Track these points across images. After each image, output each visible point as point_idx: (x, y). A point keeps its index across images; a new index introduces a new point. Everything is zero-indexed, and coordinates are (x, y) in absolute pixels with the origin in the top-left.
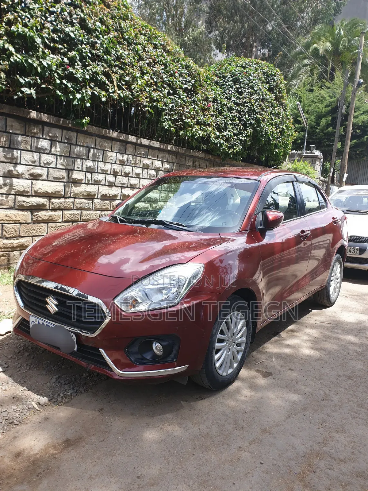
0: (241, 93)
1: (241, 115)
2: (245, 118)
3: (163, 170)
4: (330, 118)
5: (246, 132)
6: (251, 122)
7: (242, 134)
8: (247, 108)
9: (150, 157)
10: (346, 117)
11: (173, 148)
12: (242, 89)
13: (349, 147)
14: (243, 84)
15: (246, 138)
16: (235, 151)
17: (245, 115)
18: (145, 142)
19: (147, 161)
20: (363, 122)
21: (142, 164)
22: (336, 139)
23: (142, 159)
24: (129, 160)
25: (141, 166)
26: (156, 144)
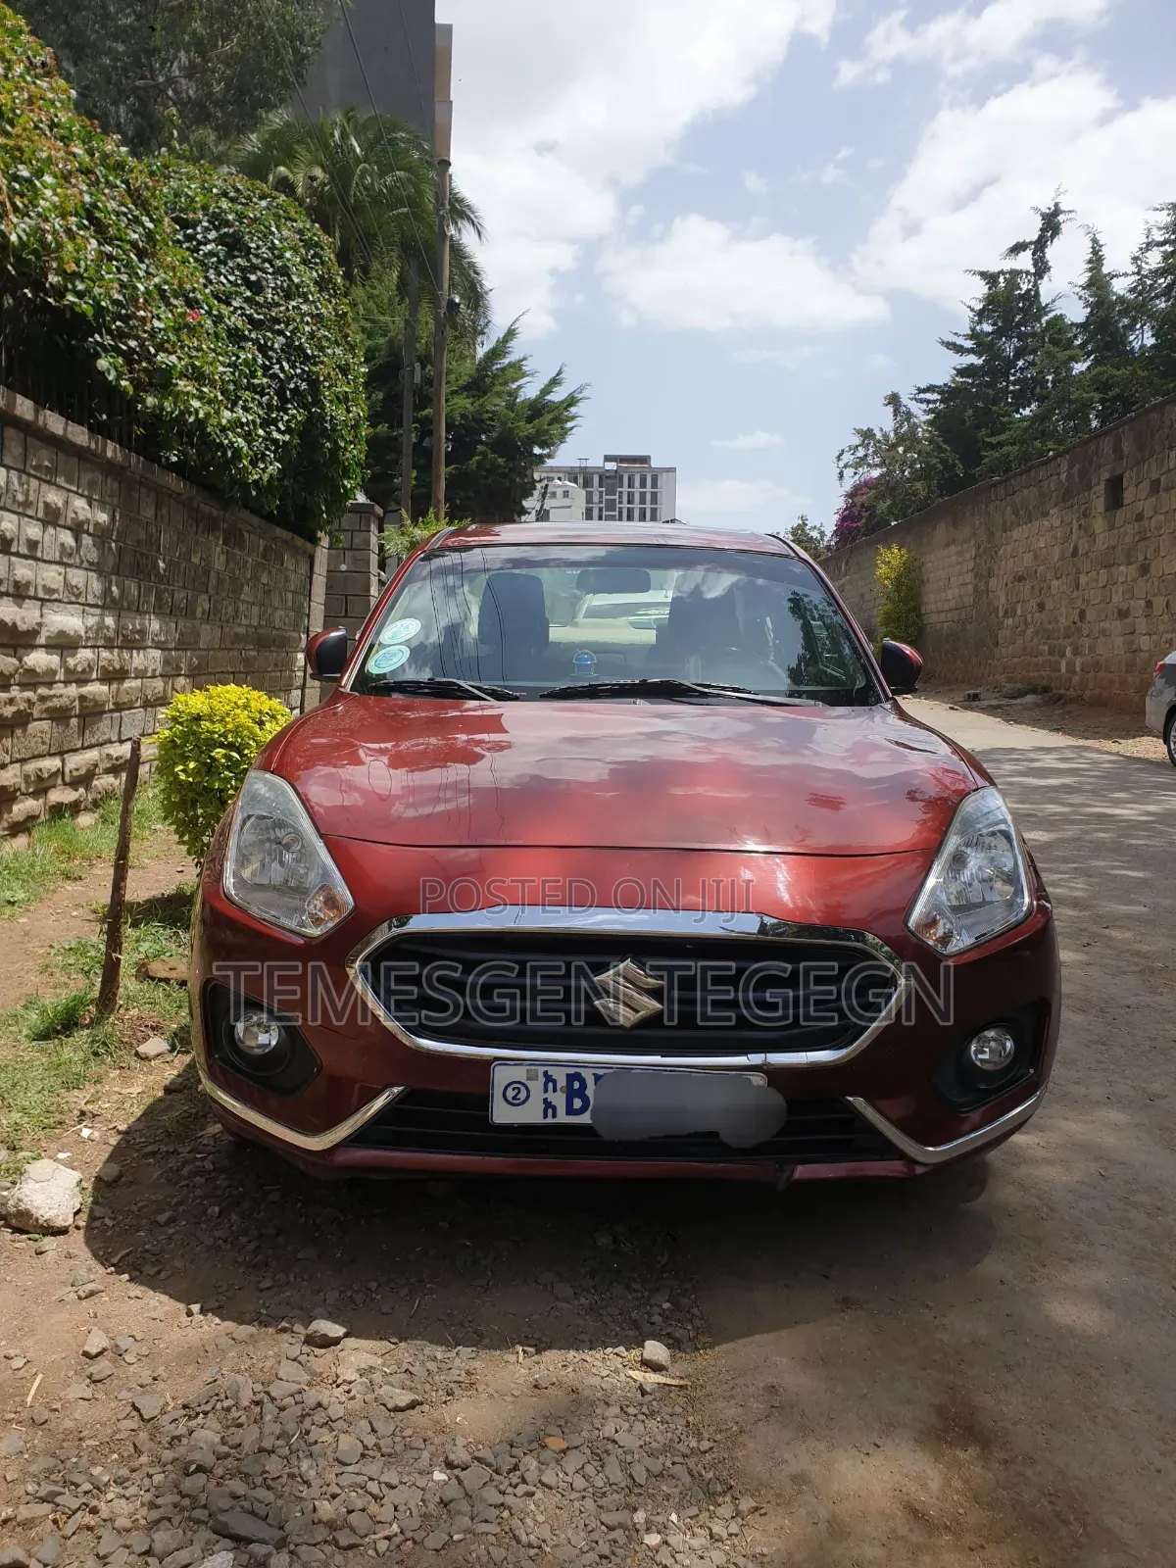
0: (257, 288)
1: (269, 358)
2: (282, 369)
3: (91, 530)
4: (381, 396)
5: (286, 418)
6: (297, 387)
7: (275, 422)
8: (282, 340)
9: (61, 481)
10: (424, 399)
11: (119, 454)
12: (259, 273)
13: (443, 484)
14: (257, 256)
15: (287, 438)
16: (266, 477)
17: (279, 362)
18: (55, 423)
19: (54, 497)
20: (463, 416)
21: (41, 505)
22: (406, 461)
23: (45, 487)
24: (11, 487)
25: (40, 515)
26: (80, 435)
